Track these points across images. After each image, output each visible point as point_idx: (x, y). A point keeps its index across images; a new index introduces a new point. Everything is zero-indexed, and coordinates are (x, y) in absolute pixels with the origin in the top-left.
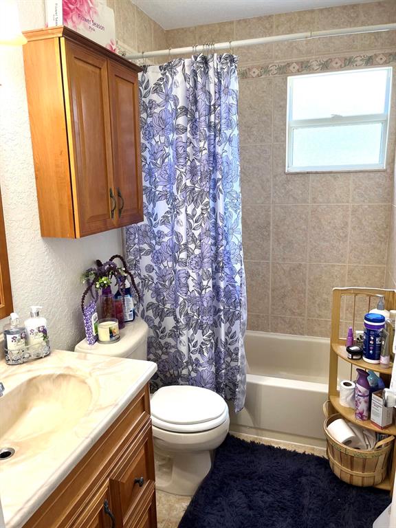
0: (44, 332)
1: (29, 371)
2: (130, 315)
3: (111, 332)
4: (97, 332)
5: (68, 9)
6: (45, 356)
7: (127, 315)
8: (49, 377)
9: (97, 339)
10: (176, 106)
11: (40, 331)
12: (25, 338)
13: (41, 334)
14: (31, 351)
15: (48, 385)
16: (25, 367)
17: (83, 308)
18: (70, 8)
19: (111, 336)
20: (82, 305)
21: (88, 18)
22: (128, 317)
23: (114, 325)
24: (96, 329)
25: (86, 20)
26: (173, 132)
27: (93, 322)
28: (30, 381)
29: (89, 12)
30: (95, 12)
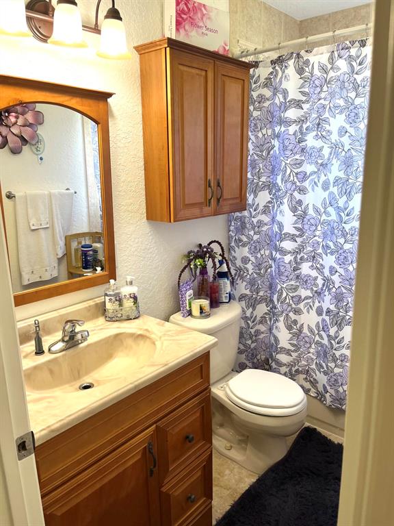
0: (135, 298)
1: (118, 328)
2: (226, 297)
3: (201, 309)
4: (190, 307)
5: (180, 19)
6: (134, 319)
7: (224, 296)
8: (132, 335)
9: (190, 313)
10: (285, 99)
11: (131, 297)
12: (120, 301)
13: (132, 300)
14: (123, 312)
15: (129, 341)
16: (117, 324)
17: (179, 284)
18: (182, 18)
19: (201, 313)
20: (179, 282)
21: (201, 24)
22: (224, 299)
23: (205, 303)
24: (190, 304)
25: (198, 27)
26: (281, 125)
27: (188, 298)
28: (117, 336)
29: (202, 19)
30: (209, 18)
